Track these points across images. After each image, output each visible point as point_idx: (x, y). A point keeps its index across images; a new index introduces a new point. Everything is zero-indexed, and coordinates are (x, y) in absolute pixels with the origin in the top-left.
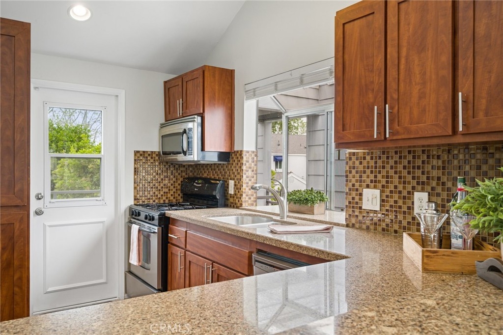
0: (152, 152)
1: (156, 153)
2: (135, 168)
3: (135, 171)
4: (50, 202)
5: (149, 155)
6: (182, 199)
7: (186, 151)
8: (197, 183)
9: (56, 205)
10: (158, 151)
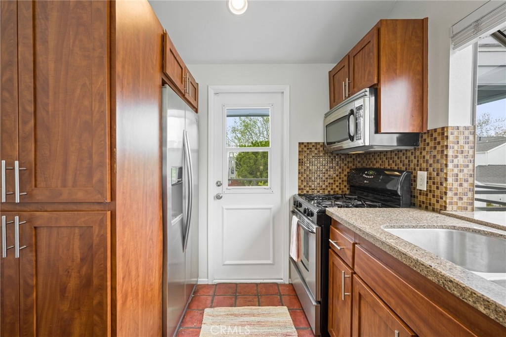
0: (316, 143)
1: (321, 144)
2: (299, 160)
3: (299, 162)
4: (227, 189)
5: (313, 146)
6: (349, 191)
7: (354, 136)
8: (367, 175)
9: (231, 191)
10: (322, 141)
